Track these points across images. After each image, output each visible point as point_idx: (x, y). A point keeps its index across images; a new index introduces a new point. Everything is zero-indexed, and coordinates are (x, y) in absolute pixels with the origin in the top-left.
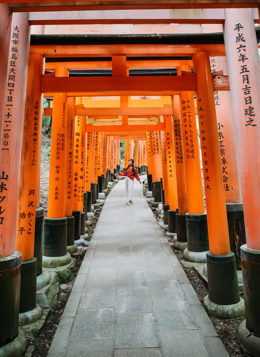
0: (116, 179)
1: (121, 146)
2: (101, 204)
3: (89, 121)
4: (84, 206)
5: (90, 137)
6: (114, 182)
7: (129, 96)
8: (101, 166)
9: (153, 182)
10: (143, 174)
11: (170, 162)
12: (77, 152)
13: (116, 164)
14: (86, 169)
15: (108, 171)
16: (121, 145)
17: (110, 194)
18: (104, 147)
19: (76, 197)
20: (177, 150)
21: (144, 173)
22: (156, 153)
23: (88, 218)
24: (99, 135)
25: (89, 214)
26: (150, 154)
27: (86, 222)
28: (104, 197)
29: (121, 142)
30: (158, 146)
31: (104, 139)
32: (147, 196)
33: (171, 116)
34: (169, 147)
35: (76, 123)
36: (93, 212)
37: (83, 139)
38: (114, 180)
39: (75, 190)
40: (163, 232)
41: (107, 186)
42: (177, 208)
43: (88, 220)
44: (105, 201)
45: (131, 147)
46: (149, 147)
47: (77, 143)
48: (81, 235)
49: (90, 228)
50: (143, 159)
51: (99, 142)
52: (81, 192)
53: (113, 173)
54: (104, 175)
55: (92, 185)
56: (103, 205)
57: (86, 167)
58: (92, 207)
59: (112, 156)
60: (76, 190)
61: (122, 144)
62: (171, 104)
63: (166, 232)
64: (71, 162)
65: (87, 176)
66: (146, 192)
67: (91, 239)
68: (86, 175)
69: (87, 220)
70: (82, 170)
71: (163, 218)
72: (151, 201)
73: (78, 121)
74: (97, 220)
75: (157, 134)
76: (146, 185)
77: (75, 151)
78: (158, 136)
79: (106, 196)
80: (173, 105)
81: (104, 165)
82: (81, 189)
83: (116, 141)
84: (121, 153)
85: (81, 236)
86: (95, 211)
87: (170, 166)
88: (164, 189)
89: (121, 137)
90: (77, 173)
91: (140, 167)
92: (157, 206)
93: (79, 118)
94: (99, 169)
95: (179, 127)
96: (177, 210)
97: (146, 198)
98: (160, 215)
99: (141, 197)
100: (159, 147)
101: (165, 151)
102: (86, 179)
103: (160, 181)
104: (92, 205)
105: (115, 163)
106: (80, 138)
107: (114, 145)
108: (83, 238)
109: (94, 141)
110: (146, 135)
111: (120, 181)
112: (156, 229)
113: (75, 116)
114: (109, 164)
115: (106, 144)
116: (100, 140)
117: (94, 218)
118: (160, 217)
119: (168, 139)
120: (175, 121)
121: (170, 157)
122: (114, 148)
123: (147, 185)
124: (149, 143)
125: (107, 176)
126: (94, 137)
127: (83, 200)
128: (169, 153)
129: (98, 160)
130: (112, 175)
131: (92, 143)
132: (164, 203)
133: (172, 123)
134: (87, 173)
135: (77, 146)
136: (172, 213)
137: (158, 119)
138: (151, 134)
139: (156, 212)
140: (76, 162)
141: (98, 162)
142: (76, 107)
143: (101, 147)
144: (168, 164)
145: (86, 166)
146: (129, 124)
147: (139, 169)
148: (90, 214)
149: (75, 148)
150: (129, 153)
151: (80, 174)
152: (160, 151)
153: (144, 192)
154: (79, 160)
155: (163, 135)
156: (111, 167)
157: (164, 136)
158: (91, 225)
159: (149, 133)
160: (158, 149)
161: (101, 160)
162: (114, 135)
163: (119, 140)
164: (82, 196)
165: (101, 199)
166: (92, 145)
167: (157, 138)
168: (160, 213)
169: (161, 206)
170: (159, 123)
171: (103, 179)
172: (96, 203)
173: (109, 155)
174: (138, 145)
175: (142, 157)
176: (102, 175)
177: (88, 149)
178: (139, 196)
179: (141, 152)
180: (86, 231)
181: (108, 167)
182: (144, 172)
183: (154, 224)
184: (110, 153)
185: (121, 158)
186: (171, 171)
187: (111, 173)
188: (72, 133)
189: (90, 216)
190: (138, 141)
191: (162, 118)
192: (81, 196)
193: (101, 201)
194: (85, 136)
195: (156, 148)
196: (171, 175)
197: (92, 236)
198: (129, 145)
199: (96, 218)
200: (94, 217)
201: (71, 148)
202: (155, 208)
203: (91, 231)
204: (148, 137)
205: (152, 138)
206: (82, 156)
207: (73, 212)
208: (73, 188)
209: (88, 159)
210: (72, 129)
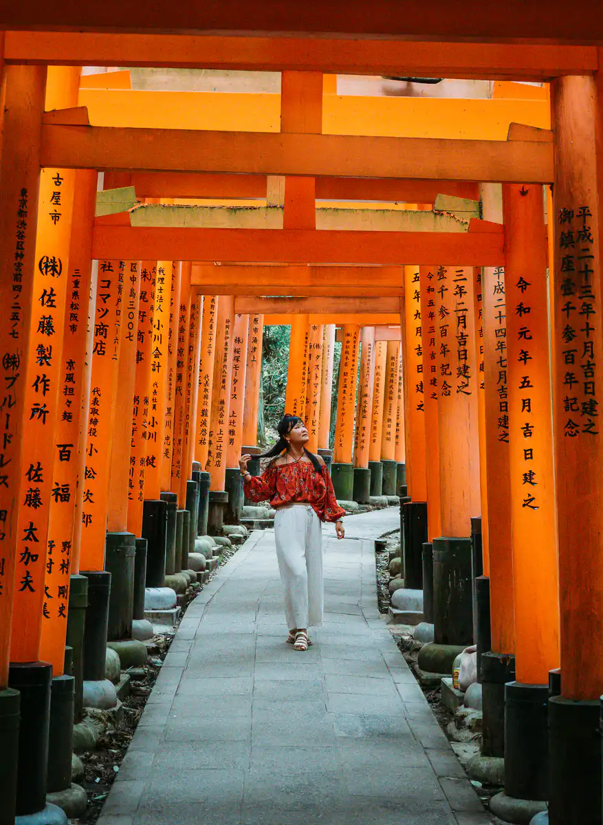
0: (235, 521)
1: (267, 354)
2: (154, 645)
3: (109, 202)
4: (67, 645)
5: (113, 290)
6: (225, 539)
7: (326, 77)
8: (160, 448)
9: (430, 542)
10: (379, 506)
11: (528, 431)
12: (45, 358)
13: (239, 445)
14: (85, 454)
15: (195, 476)
16: (270, 347)
17: (203, 597)
18: (180, 351)
19: (32, 590)
20: (570, 368)
21: (384, 498)
22: (453, 390)
23: (89, 709)
24: (158, 285)
25: (91, 688)
26: (420, 397)
27: (78, 728)
28: (174, 611)
29: (270, 334)
30: (464, 355)
31: (183, 308)
32: (395, 611)
33: (546, 188)
34: (525, 353)
35: (44, 206)
36: (115, 681)
37: (75, 294)
38: (226, 527)
39: (29, 557)
40: (473, 792)
41: (190, 555)
42: (556, 670)
43: (88, 720)
44: (179, 631)
45: (320, 362)
46: (419, 360)
47: (47, 311)
48: (51, 791)
49: (94, 757)
50: (379, 425)
51: (155, 322)
52: (56, 567)
53: (223, 490)
54: (173, 498)
55: (115, 543)
56: (167, 648)
57: (86, 446)
58: (111, 655)
59: (222, 402)
60: (34, 558)
61: (275, 343)
62: (546, 125)
63: (492, 795)
64: (10, 406)
65: (88, 494)
66: (391, 593)
67: (99, 811)
68: (85, 485)
69: (80, 718)
70: (66, 453)
71: (477, 725)
72: (416, 637)
73: (56, 197)
74: (133, 724)
75: (461, 291)
76: (392, 556)
77: (32, 355)
78: (469, 299)
79: (184, 608)
80: (556, 130)
81: (179, 442)
82: (58, 556)
83: (242, 325)
84: (269, 389)
85: (50, 797)
86: (124, 677)
87: (529, 454)
88: (487, 572)
89: (271, 305)
90: (39, 469)
91: (366, 467)
92: (446, 665)
93: (58, 181)
94: (151, 461)
95: (582, 245)
96: (555, 679)
97: (392, 626)
98: (462, 710)
99: (366, 620)
100: (473, 360)
101: (503, 376)
102: (84, 507)
103: (465, 532)
104: (110, 647)
105: (231, 441)
106: (60, 284)
107: (232, 346)
108: (59, 803)
109: (131, 315)
110: (403, 298)
111: (257, 534)
112: (439, 777)
113: (42, 166)
114: (202, 442)
115: (191, 335)
116: (160, 315)
117: (116, 709)
118: (463, 717)
119: (522, 309)
120: (564, 216)
121: (526, 404)
122: (230, 362)
123: (398, 560)
124: (418, 341)
125: (190, 506)
126: (132, 294)
127: (66, 612)
128: (526, 383)
129: (149, 419)
130: (216, 499)
131: (123, 318)
132: (485, 645)
133: (546, 226)
134: (90, 474)
135: (46, 326)
136: (529, 699)
137: (472, 205)
138: (430, 290)
139: (439, 696)
140: (40, 412)
141: (149, 429)
142: (46, 120)
143: (164, 350)
144: (519, 443)
145: (86, 440)
146: (318, 227)
147: (359, 475)
148: (99, 689)
149: (35, 338)
150: (309, 392)
151: (57, 473)
152: (476, 378)
153: (380, 594)
154: (55, 400)
155: (498, 289)
156: (215, 456)
157: (502, 296)
158: (100, 747)
159: (418, 283)
160: (466, 368)
161: (162, 417)
162: (234, 292)
163: (261, 318)
164: (62, 591)
165: (157, 618)
166: (123, 330)
167: (460, 314)
168: (463, 702)
169: (467, 661)
170: (479, 225)
171: (171, 517)
172: (127, 634)
173: (206, 397)
174: (359, 355)
175: (374, 413)
176: (162, 497)
177: (100, 350)
178: (355, 610)
179: (370, 390)
180: (73, 775)
181: (196, 457)
182: (384, 493)
183: (432, 754)
184: (210, 388)
185: (266, 419)
186: (529, 477)
187: (212, 489)
188: (22, 256)
189: (98, 699)
190: (361, 327)
191: (492, 197)
192: (53, 591)
193: (158, 629)
194: (88, 282)
195: (456, 364)
196: (528, 502)
197: (104, 800)
198: (311, 349)
199: (126, 712)
200: (119, 703)
201: (13, 334)
202: (437, 675)
203: (99, 773)
204: (414, 306)
205: (436, 310)
206: (70, 385)
207: (11, 669)
208: (20, 545)
209: (95, 402)
210: (21, 236)
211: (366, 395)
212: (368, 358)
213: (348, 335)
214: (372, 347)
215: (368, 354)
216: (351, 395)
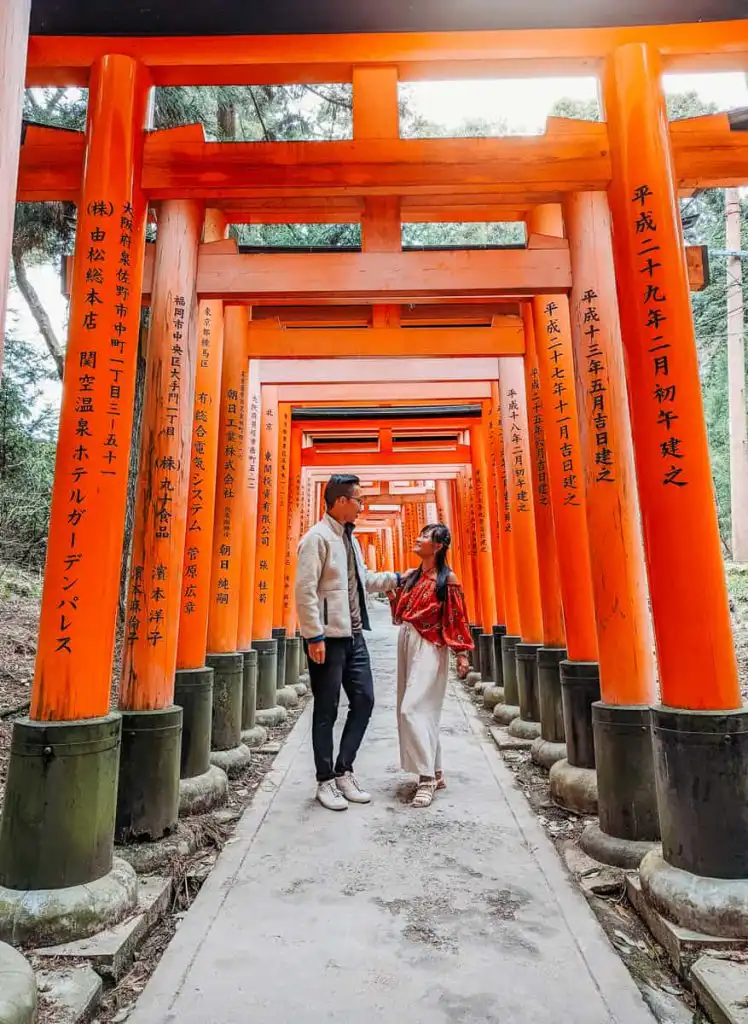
211: (169, 463)
212: (174, 342)
213: (100, 209)
214: (187, 308)
215: (173, 330)
216: (111, 440)
